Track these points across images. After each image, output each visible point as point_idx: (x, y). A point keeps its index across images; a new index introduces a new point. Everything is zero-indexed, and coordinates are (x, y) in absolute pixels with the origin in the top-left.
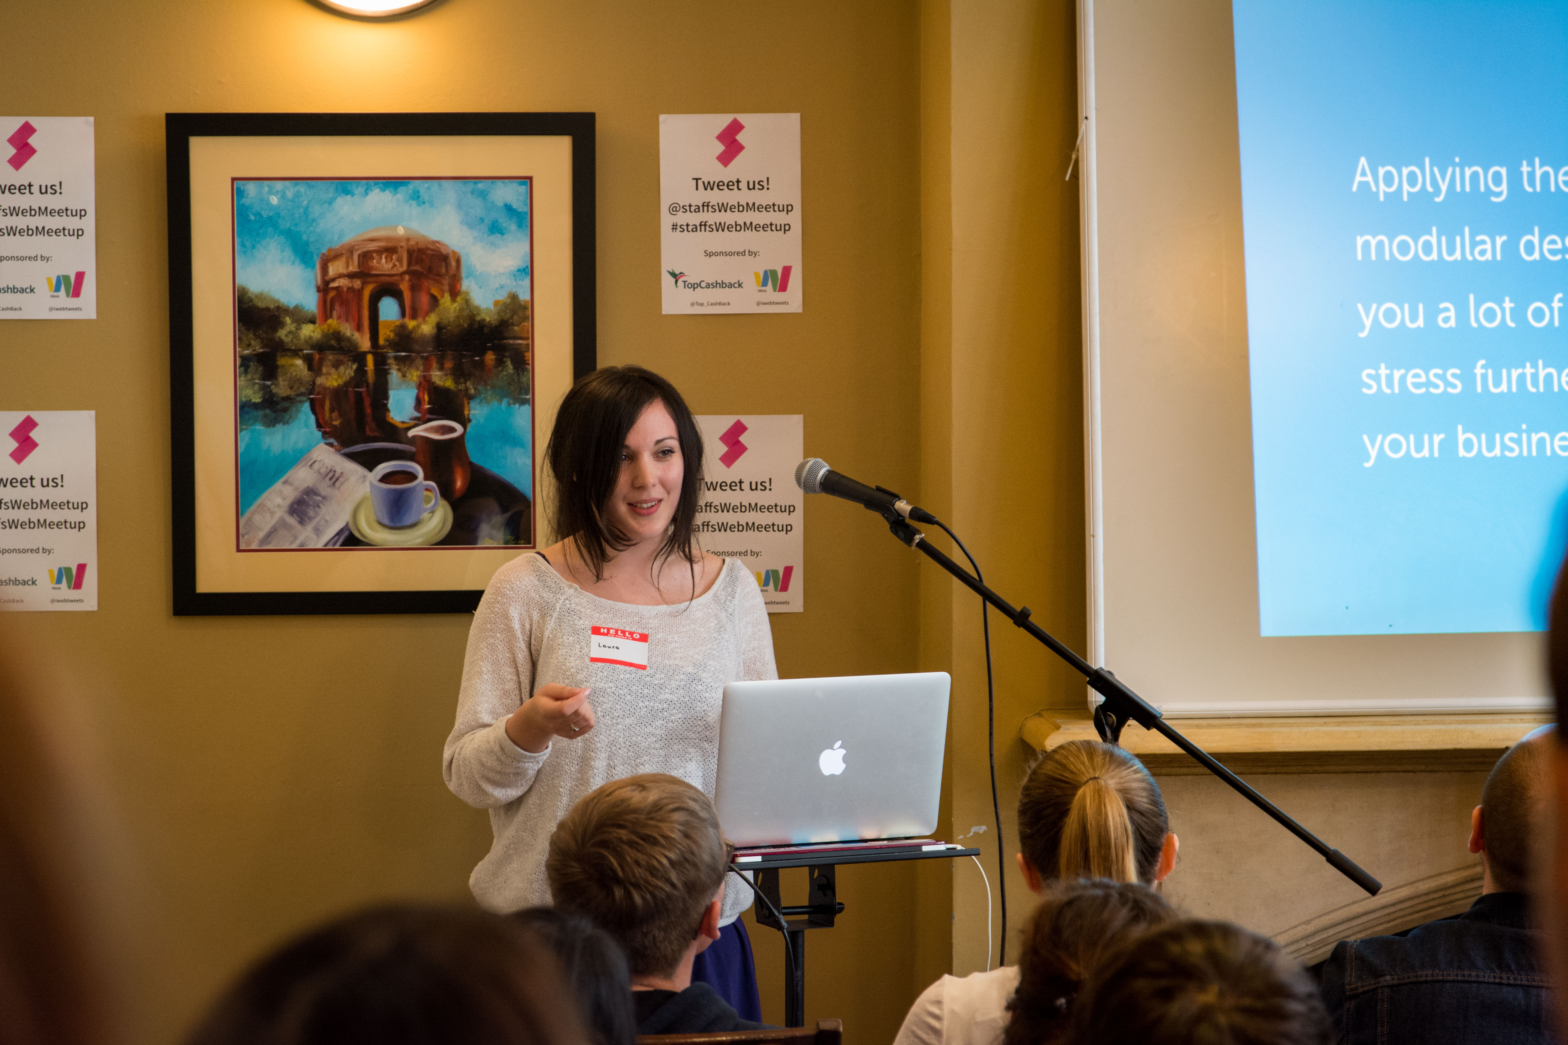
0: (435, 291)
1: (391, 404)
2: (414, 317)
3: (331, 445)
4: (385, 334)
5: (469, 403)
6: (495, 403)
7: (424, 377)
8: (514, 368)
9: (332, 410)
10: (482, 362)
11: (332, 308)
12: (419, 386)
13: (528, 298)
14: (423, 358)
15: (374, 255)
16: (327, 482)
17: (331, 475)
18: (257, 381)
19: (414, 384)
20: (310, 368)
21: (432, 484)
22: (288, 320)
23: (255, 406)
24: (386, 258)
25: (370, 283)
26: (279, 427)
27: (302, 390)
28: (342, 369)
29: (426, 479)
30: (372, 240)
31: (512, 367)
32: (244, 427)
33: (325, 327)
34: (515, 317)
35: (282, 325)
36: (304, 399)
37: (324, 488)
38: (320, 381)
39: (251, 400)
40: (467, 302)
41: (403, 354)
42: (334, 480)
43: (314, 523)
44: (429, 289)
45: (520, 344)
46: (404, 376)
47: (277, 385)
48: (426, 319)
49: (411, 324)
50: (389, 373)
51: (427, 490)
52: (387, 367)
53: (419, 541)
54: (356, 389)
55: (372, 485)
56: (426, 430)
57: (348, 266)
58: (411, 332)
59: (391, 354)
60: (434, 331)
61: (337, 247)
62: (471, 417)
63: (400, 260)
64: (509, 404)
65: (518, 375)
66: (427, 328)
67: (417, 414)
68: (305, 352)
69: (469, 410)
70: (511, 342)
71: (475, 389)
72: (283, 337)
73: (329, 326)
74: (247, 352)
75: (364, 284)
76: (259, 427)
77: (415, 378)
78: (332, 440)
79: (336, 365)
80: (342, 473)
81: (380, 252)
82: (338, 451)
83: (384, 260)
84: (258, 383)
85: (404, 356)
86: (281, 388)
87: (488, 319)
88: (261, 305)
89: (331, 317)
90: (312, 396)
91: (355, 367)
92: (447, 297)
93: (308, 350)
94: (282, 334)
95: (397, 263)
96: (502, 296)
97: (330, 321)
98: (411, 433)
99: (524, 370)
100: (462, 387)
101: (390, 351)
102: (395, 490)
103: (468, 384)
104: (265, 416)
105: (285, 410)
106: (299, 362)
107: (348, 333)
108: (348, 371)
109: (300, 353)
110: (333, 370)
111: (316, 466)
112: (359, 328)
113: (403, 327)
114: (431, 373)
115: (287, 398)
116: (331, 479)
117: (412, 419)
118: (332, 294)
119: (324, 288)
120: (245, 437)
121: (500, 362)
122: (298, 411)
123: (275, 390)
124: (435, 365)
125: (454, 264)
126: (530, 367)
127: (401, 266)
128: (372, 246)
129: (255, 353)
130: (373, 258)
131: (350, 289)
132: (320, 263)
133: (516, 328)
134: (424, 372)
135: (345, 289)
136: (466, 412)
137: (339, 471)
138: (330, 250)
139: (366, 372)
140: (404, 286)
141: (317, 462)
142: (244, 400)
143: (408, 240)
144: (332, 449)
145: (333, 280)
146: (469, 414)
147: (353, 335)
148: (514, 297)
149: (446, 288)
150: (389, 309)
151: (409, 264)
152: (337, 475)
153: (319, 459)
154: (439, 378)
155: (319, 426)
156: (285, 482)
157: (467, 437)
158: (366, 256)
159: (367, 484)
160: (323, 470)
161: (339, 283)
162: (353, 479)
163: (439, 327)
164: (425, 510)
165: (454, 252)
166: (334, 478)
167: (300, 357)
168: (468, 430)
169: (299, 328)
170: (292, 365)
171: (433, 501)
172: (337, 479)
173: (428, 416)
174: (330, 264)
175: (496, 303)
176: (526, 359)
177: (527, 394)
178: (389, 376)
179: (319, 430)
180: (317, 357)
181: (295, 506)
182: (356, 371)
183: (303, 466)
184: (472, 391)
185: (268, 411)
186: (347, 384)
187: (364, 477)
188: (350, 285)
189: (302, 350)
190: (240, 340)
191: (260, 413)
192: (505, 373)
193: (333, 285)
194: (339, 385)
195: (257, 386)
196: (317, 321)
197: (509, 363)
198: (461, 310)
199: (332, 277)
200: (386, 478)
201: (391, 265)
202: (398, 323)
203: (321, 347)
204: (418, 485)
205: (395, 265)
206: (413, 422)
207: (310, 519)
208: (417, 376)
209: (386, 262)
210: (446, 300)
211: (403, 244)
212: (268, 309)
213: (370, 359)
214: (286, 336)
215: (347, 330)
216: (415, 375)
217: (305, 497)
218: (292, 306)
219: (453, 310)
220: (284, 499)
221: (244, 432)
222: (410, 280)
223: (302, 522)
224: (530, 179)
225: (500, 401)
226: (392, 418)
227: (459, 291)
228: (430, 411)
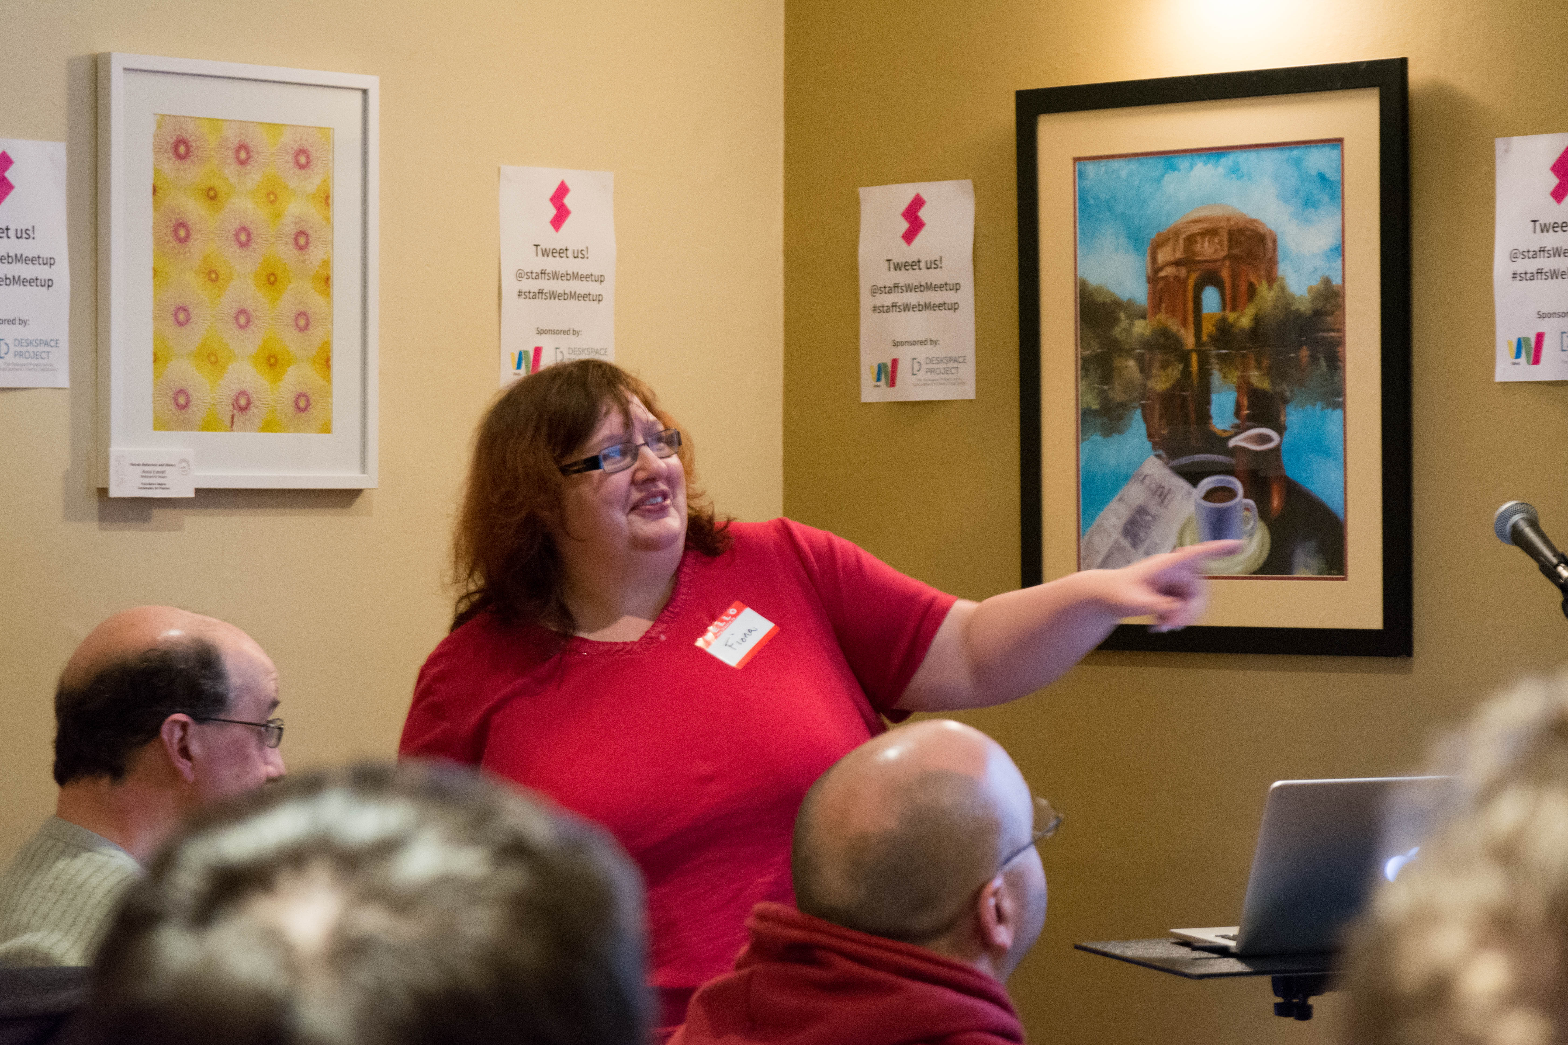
0: (1253, 279)
1: (1214, 410)
2: (1234, 309)
3: (1158, 456)
4: (1208, 328)
5: (1285, 408)
6: (1309, 407)
7: (1243, 377)
8: (1328, 366)
9: (1161, 418)
10: (1297, 359)
11: (1160, 302)
12: (1239, 389)
13: (1340, 282)
14: (1243, 356)
15: (1199, 238)
16: (1156, 500)
17: (1159, 492)
18: (1096, 385)
19: (1233, 386)
20: (1142, 370)
21: (1251, 502)
22: (1122, 316)
23: (1095, 413)
24: (1209, 241)
25: (1194, 271)
26: (1115, 437)
27: (1135, 395)
28: (1170, 370)
29: (1246, 496)
30: (1196, 221)
31: (1324, 364)
32: (1085, 437)
33: (1154, 322)
34: (1328, 306)
35: (1116, 321)
36: (1137, 405)
37: (1154, 508)
38: (1150, 384)
39: (1090, 408)
40: (1283, 288)
41: (1224, 351)
42: (1162, 497)
43: (1146, 545)
44: (1247, 275)
45: (1332, 337)
46: (1225, 377)
47: (1113, 389)
48: (1246, 310)
49: (1232, 316)
50: (1211, 374)
51: (1247, 509)
52: (1209, 367)
53: (1239, 568)
54: (1183, 393)
55: (1197, 504)
56: (1246, 439)
57: (1174, 251)
58: (1232, 326)
59: (1214, 352)
60: (1253, 324)
61: (1165, 231)
62: (1287, 424)
63: (1221, 243)
64: (1323, 409)
65: (1332, 374)
66: (1245, 321)
67: (1237, 421)
68: (1138, 351)
69: (1285, 417)
70: (1325, 334)
71: (1291, 391)
72: (1118, 336)
73: (1159, 320)
74: (1087, 352)
75: (1189, 272)
76: (1097, 437)
77: (1235, 380)
78: (1161, 452)
79: (1165, 365)
80: (1170, 489)
81: (1204, 234)
82: (1166, 464)
83: (1206, 244)
84: (1097, 388)
85: (1225, 354)
86: (1117, 395)
87: (1303, 308)
88: (1099, 299)
89: (1160, 311)
90: (1143, 402)
91: (1181, 367)
92: (1264, 282)
93: (1139, 349)
94: (1117, 331)
95: (1219, 247)
96: (1315, 282)
97: (1159, 316)
98: (1232, 443)
99: (1337, 368)
100: (1278, 389)
101: (1212, 348)
102: (1218, 510)
103: (1285, 386)
104: (1103, 424)
105: (1120, 418)
106: (1132, 363)
107: (1175, 330)
108: (1175, 372)
109: (1132, 353)
110: (1161, 372)
111: (1147, 481)
112: (1184, 324)
113: (1224, 320)
114: (1250, 373)
115: (1122, 405)
116: (1160, 496)
117: (1232, 427)
118: (1161, 284)
119: (1153, 279)
120: (1085, 447)
121: (1314, 359)
122: (1131, 419)
123: (1112, 395)
124: (1253, 363)
125: (1270, 245)
126: (1340, 364)
127: (1222, 250)
128: (1196, 227)
129: (1093, 353)
130: (1196, 242)
131: (1177, 278)
132: (1150, 249)
133: (1329, 318)
134: (1244, 372)
135: (1172, 279)
136: (1282, 418)
137: (1167, 487)
138: (1159, 235)
139: (1190, 372)
140: (1225, 274)
141: (1148, 478)
142: (1085, 406)
143: (1229, 219)
144: (1160, 462)
145: (1161, 269)
146: (1285, 421)
147: (1179, 331)
148: (1327, 281)
149: (1263, 273)
150: (1211, 299)
151: (1230, 248)
152: (1165, 491)
153: (1150, 472)
154: (1258, 379)
155: (1150, 436)
156: (1120, 500)
157: (1284, 447)
158: (1190, 240)
159: (1192, 502)
160: (1153, 486)
161: (1167, 272)
162: (1179, 496)
163: (1257, 319)
164: (1245, 533)
165: (1271, 232)
166: (1162, 494)
167: (1133, 358)
168: (1285, 439)
169: (1131, 325)
170: (1127, 367)
171: (1252, 523)
172: (1166, 496)
173: (1248, 424)
174: (1158, 251)
175: (1310, 289)
176: (1339, 354)
177: (1339, 397)
178: (1212, 377)
179: (1150, 441)
180: (1148, 356)
181: (1129, 527)
182: (1182, 373)
183: (1135, 482)
184: (1288, 394)
185: (1105, 420)
186: (1174, 387)
187: (1189, 493)
188: (1177, 274)
189: (1133, 350)
190: (1082, 340)
191: (1098, 421)
192: (1318, 372)
193: (1162, 274)
194: (1167, 389)
195: (1096, 390)
196: (1148, 316)
197: (1322, 359)
198: (1278, 298)
199: (1160, 265)
200: (1210, 496)
201: (1212, 250)
202: (1219, 316)
203: (1150, 345)
204: (1237, 504)
205: (1216, 250)
206: (1233, 431)
207: (1142, 541)
208: (1238, 377)
209: (1209, 246)
210: (1263, 288)
211: (1224, 224)
212: (1105, 304)
213: (1194, 357)
214: (1121, 333)
215: (1174, 325)
216: (1234, 375)
217: (1137, 516)
218: (1125, 300)
219: (1269, 299)
220: (1119, 518)
221: (1085, 443)
222: (1231, 266)
223: (1134, 545)
224: (1340, 141)
225: (1314, 405)
226: (1214, 426)
227: (1276, 277)
228: (1250, 418)
